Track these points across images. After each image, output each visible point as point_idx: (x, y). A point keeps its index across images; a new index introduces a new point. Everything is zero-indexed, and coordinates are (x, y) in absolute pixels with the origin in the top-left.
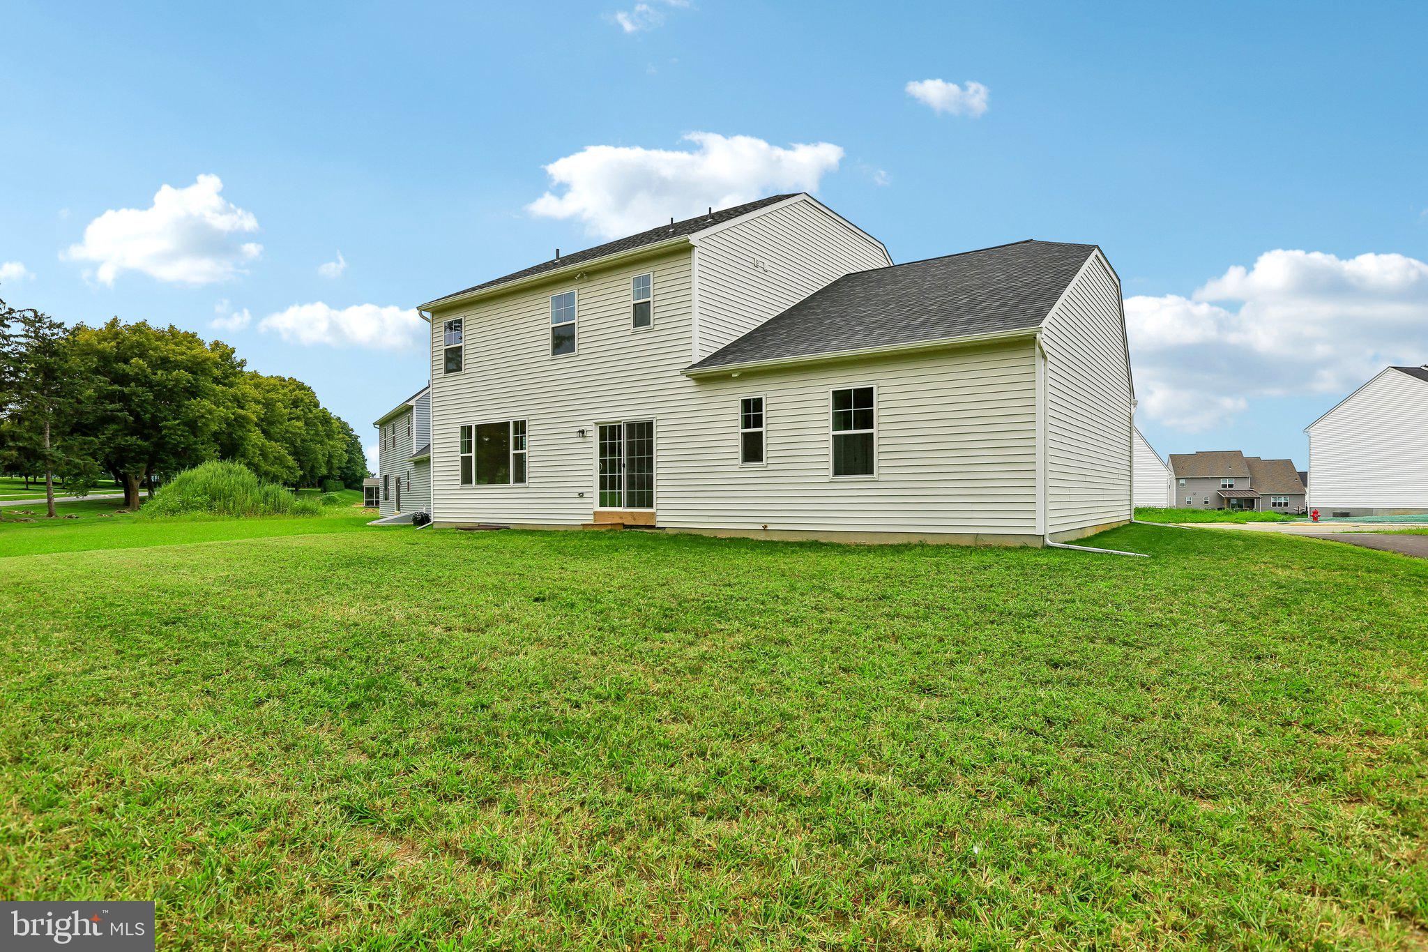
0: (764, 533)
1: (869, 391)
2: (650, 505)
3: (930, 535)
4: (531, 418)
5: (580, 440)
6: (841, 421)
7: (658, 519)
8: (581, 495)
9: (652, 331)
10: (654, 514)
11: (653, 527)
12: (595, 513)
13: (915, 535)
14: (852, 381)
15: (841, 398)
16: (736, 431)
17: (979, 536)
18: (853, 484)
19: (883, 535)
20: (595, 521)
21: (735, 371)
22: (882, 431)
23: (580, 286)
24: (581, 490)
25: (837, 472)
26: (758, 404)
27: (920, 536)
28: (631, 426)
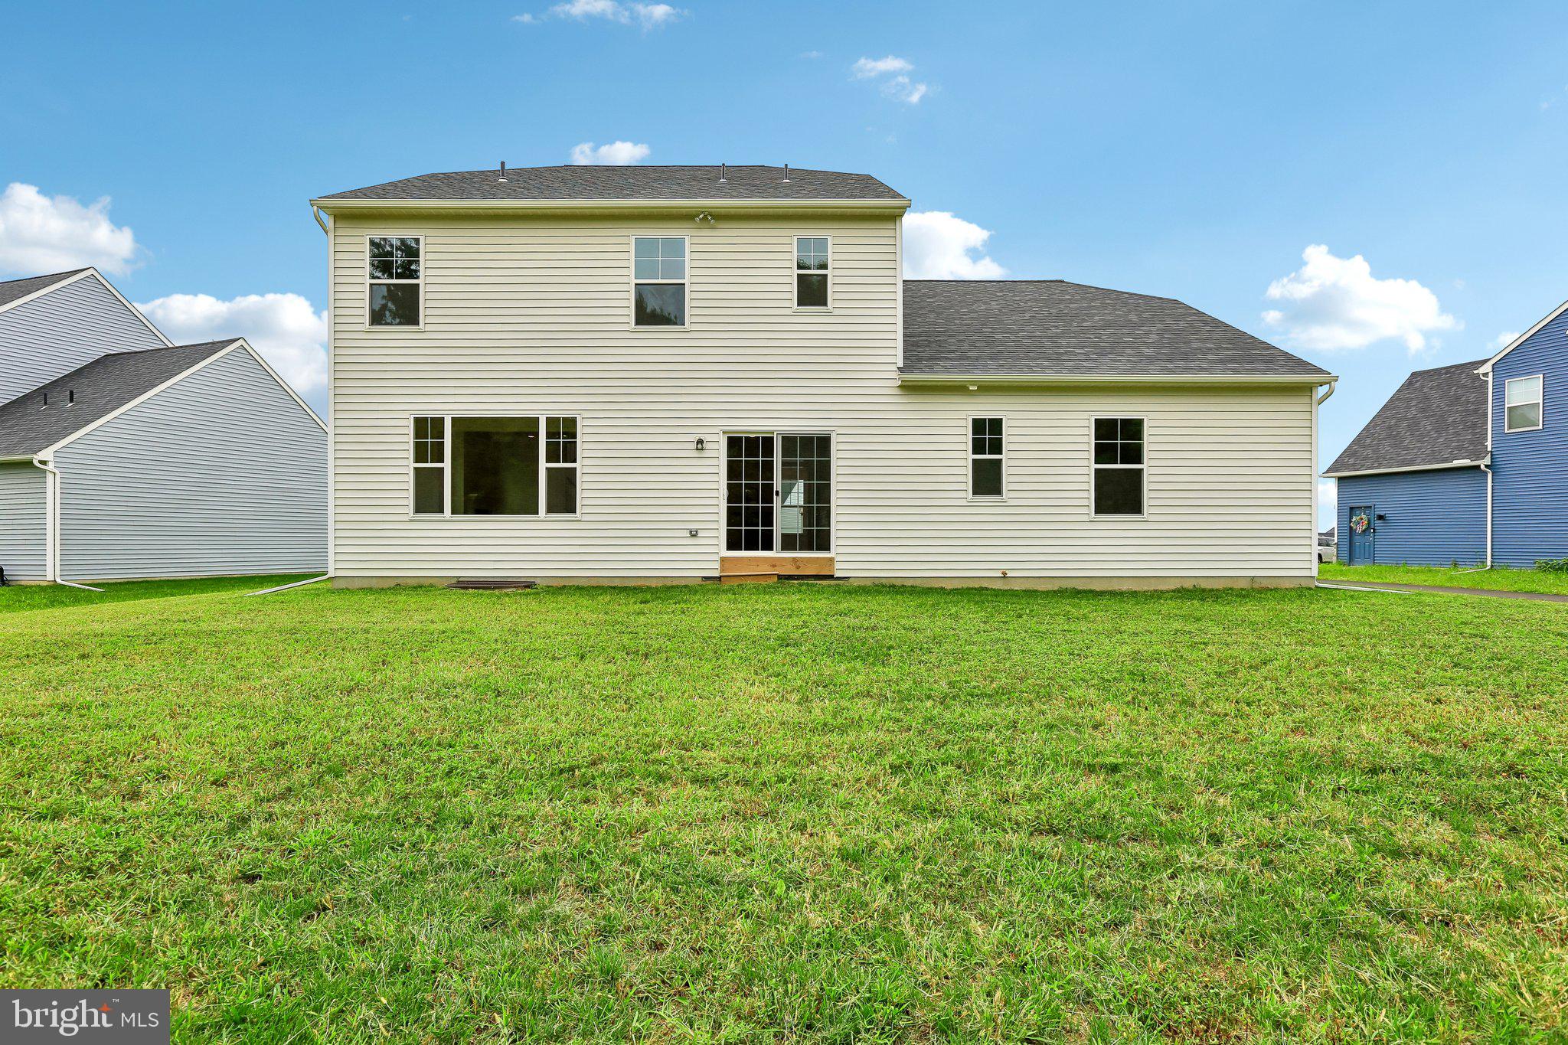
0: (1002, 581)
1: (1139, 423)
2: (827, 548)
3: (1204, 579)
4: (586, 414)
5: (695, 454)
6: (1103, 453)
7: (837, 566)
8: (694, 534)
9: (829, 314)
10: (831, 560)
11: (831, 577)
12: (723, 560)
13: (1188, 579)
14: (1118, 409)
15: (1104, 428)
16: (964, 457)
17: (1255, 579)
18: (1118, 524)
19: (1152, 580)
20: (722, 570)
21: (973, 383)
22: (1152, 468)
23: (695, 232)
24: (694, 526)
25: (1099, 510)
26: (996, 425)
27: (1192, 580)
28: (789, 441)
